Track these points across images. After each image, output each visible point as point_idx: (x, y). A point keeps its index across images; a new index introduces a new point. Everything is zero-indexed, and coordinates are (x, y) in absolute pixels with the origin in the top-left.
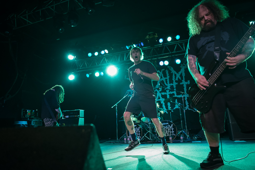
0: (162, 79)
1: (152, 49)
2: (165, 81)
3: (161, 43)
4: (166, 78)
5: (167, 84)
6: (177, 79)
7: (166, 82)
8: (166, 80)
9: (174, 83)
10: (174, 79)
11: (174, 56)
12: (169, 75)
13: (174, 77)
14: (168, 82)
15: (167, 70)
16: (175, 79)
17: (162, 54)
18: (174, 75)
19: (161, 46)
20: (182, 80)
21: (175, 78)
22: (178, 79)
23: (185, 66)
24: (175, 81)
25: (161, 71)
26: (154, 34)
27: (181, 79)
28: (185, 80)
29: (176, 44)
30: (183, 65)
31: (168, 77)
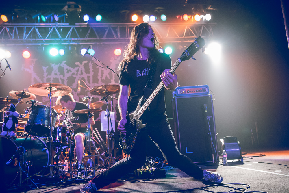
0: (82, 76)
1: (72, 29)
2: (86, 79)
3: (86, 22)
4: (89, 75)
5: (89, 83)
6: (104, 78)
7: (89, 80)
8: (89, 77)
9: (99, 82)
10: (99, 78)
11: (103, 44)
12: (93, 71)
13: (100, 74)
14: (91, 81)
15: (92, 63)
16: (101, 78)
17: (86, 38)
18: (100, 72)
19: (86, 26)
20: (112, 80)
21: (102, 76)
22: (106, 77)
23: (116, 60)
24: (102, 80)
25: (81, 64)
26: (76, 7)
27: (109, 78)
28: (115, 80)
29: (107, 27)
30: (115, 59)
31: (91, 74)
